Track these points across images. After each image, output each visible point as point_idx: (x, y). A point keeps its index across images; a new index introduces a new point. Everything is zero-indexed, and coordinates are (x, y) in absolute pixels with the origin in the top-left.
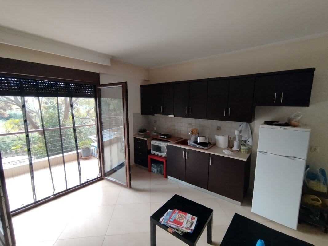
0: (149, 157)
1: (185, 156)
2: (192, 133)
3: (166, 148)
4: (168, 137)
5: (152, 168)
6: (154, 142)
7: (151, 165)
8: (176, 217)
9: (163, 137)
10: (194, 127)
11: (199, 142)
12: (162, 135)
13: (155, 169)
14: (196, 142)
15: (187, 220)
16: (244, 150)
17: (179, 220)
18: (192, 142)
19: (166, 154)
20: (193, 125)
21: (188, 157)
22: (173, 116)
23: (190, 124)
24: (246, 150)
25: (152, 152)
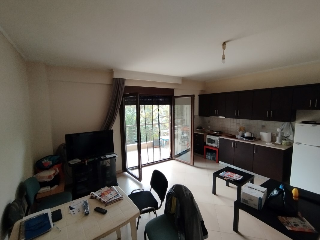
0: (205, 147)
1: (234, 146)
2: (240, 130)
3: (218, 140)
4: (220, 133)
5: (207, 156)
6: (208, 137)
7: (206, 153)
9: (216, 132)
10: (241, 126)
11: (245, 136)
12: (215, 131)
13: (209, 157)
14: (243, 136)
15: (236, 176)
16: (284, 143)
18: (239, 136)
19: (218, 145)
20: (240, 124)
21: (236, 147)
22: (224, 117)
23: (238, 124)
24: (286, 143)
25: (207, 143)
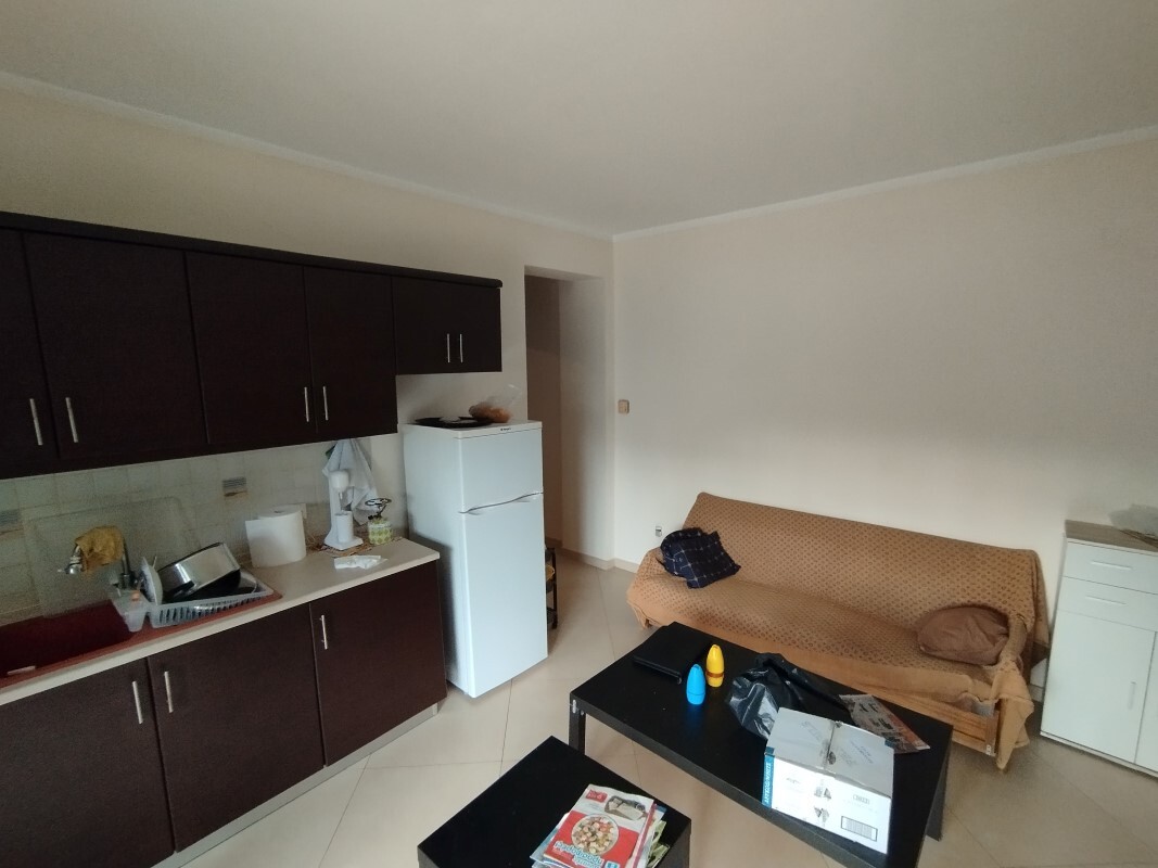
8: (593, 851)
15: (612, 816)
17: (607, 844)
